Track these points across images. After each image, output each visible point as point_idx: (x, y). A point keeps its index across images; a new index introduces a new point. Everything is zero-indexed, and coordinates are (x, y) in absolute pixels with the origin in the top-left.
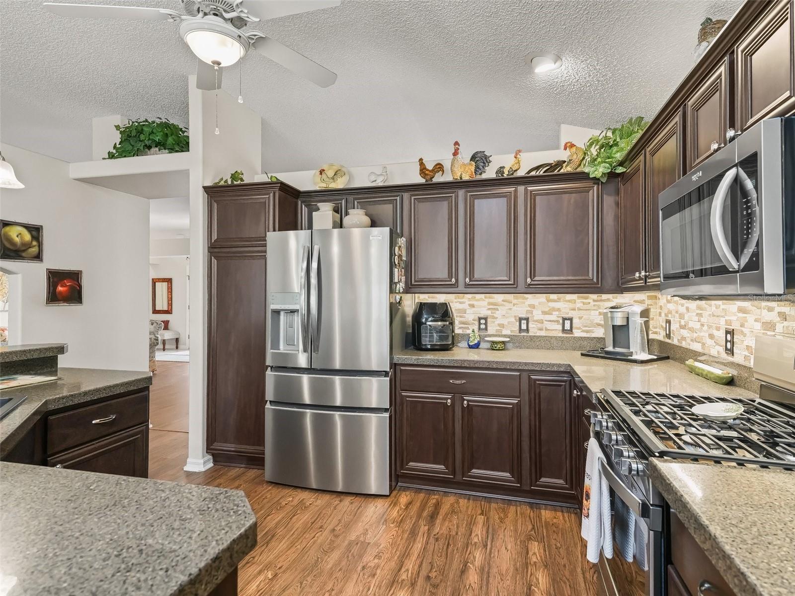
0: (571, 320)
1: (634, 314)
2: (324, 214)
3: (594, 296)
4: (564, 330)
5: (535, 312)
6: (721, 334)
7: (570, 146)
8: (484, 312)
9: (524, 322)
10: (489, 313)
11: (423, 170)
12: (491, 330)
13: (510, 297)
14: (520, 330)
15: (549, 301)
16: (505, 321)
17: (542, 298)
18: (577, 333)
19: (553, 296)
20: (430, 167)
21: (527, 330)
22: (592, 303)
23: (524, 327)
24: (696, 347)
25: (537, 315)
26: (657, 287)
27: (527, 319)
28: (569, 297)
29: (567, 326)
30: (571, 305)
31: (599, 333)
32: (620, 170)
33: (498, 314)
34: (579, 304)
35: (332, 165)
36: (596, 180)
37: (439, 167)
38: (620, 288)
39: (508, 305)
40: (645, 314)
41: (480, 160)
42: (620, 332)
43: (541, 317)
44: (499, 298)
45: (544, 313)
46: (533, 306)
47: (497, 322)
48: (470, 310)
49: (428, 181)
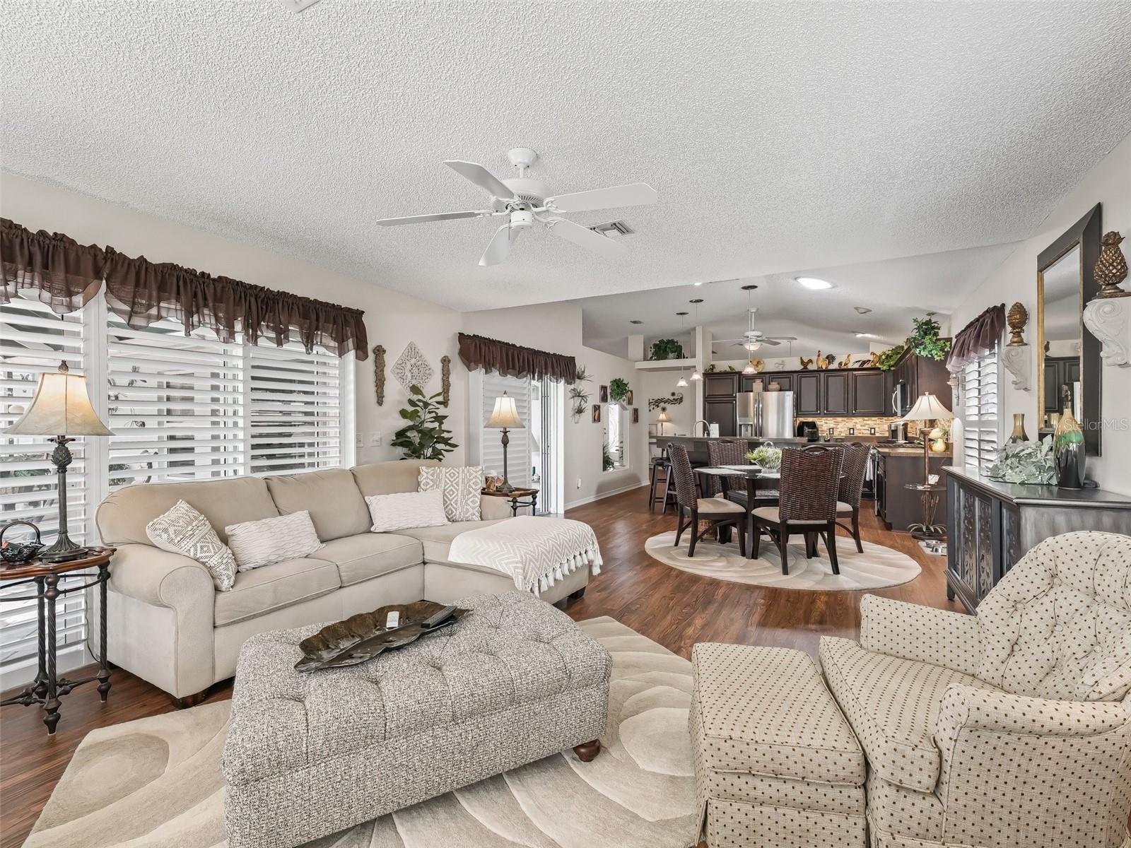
0: (875, 429)
1: (900, 425)
2: (758, 384)
3: (886, 418)
4: (871, 434)
5: (857, 426)
7: (873, 354)
8: (832, 426)
9: (852, 430)
10: (835, 426)
11: (802, 362)
12: (836, 433)
13: (845, 419)
14: (850, 434)
15: (864, 420)
16: (842, 430)
17: (860, 419)
18: (877, 435)
19: (866, 418)
20: (806, 361)
21: (853, 434)
22: (885, 421)
23: (852, 432)
25: (858, 426)
27: (853, 429)
28: (873, 419)
29: (873, 432)
30: (875, 422)
31: (887, 434)
32: (892, 369)
33: (839, 427)
34: (878, 422)
36: (883, 371)
37: (810, 361)
39: (844, 423)
41: (830, 359)
42: (894, 433)
43: (861, 428)
44: (839, 419)
45: (861, 426)
46: (856, 423)
47: (838, 430)
48: (825, 425)
49: (805, 368)
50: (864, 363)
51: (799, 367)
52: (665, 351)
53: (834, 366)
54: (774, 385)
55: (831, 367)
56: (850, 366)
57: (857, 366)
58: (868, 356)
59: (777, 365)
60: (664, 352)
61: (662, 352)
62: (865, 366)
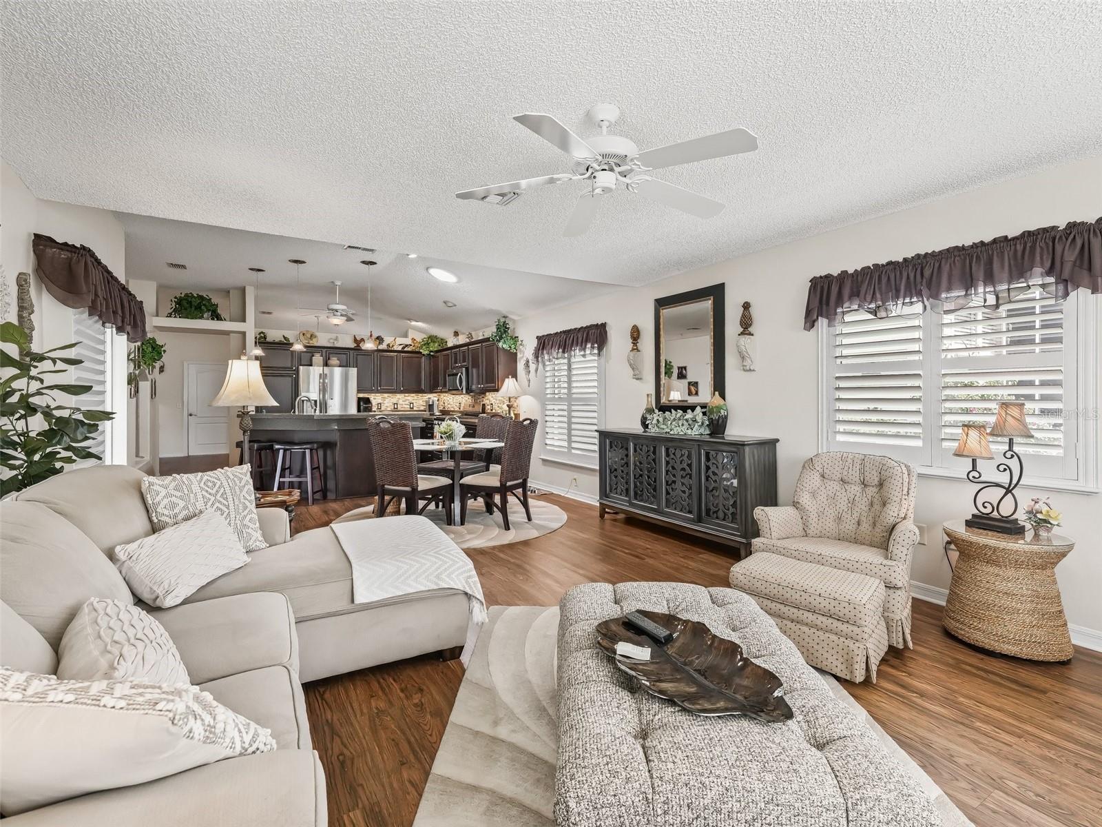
0: (413, 403)
1: (435, 401)
2: (318, 358)
3: (421, 395)
4: (411, 408)
6: (458, 404)
7: (413, 340)
8: (380, 401)
10: (382, 401)
11: (355, 340)
12: (384, 408)
13: (390, 395)
14: (394, 408)
15: (404, 396)
16: (388, 405)
17: (402, 395)
18: (415, 409)
19: (407, 395)
20: (358, 339)
22: (420, 397)
23: (396, 407)
24: (452, 409)
25: (401, 402)
26: (445, 392)
27: (397, 404)
28: (411, 395)
29: (412, 406)
30: (413, 398)
31: (424, 408)
32: (432, 354)
33: (385, 402)
34: (415, 397)
35: (308, 331)
36: (424, 355)
37: (362, 341)
38: (431, 392)
39: (389, 398)
40: (438, 400)
41: (380, 339)
42: (431, 407)
43: (403, 403)
44: (386, 395)
45: (403, 401)
46: (399, 399)
47: (385, 405)
48: (375, 399)
49: (358, 346)
50: (407, 346)
51: (353, 345)
52: (198, 308)
53: (383, 346)
54: (334, 361)
55: (381, 347)
56: (395, 348)
57: (400, 348)
58: (408, 341)
59: (332, 341)
60: (196, 308)
61: (193, 309)
62: (405, 349)
